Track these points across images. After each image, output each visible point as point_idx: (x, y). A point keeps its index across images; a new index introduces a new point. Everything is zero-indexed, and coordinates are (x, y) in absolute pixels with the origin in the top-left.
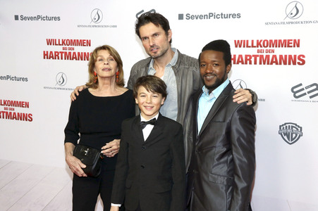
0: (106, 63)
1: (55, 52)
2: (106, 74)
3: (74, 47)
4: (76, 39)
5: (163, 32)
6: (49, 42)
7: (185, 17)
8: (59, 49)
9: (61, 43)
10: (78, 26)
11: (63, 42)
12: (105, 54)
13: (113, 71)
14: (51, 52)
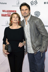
0: (15, 18)
1: (5, 14)
2: (15, 22)
3: (11, 13)
4: (12, 10)
5: (29, 10)
6: (3, 11)
7: (46, 3)
8: (6, 13)
9: (7, 11)
10: (12, 6)
11: (8, 11)
12: (15, 15)
13: (17, 21)
14: (4, 14)
